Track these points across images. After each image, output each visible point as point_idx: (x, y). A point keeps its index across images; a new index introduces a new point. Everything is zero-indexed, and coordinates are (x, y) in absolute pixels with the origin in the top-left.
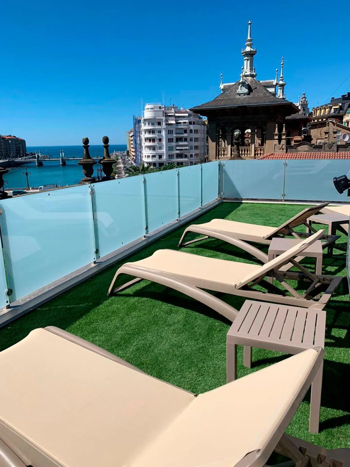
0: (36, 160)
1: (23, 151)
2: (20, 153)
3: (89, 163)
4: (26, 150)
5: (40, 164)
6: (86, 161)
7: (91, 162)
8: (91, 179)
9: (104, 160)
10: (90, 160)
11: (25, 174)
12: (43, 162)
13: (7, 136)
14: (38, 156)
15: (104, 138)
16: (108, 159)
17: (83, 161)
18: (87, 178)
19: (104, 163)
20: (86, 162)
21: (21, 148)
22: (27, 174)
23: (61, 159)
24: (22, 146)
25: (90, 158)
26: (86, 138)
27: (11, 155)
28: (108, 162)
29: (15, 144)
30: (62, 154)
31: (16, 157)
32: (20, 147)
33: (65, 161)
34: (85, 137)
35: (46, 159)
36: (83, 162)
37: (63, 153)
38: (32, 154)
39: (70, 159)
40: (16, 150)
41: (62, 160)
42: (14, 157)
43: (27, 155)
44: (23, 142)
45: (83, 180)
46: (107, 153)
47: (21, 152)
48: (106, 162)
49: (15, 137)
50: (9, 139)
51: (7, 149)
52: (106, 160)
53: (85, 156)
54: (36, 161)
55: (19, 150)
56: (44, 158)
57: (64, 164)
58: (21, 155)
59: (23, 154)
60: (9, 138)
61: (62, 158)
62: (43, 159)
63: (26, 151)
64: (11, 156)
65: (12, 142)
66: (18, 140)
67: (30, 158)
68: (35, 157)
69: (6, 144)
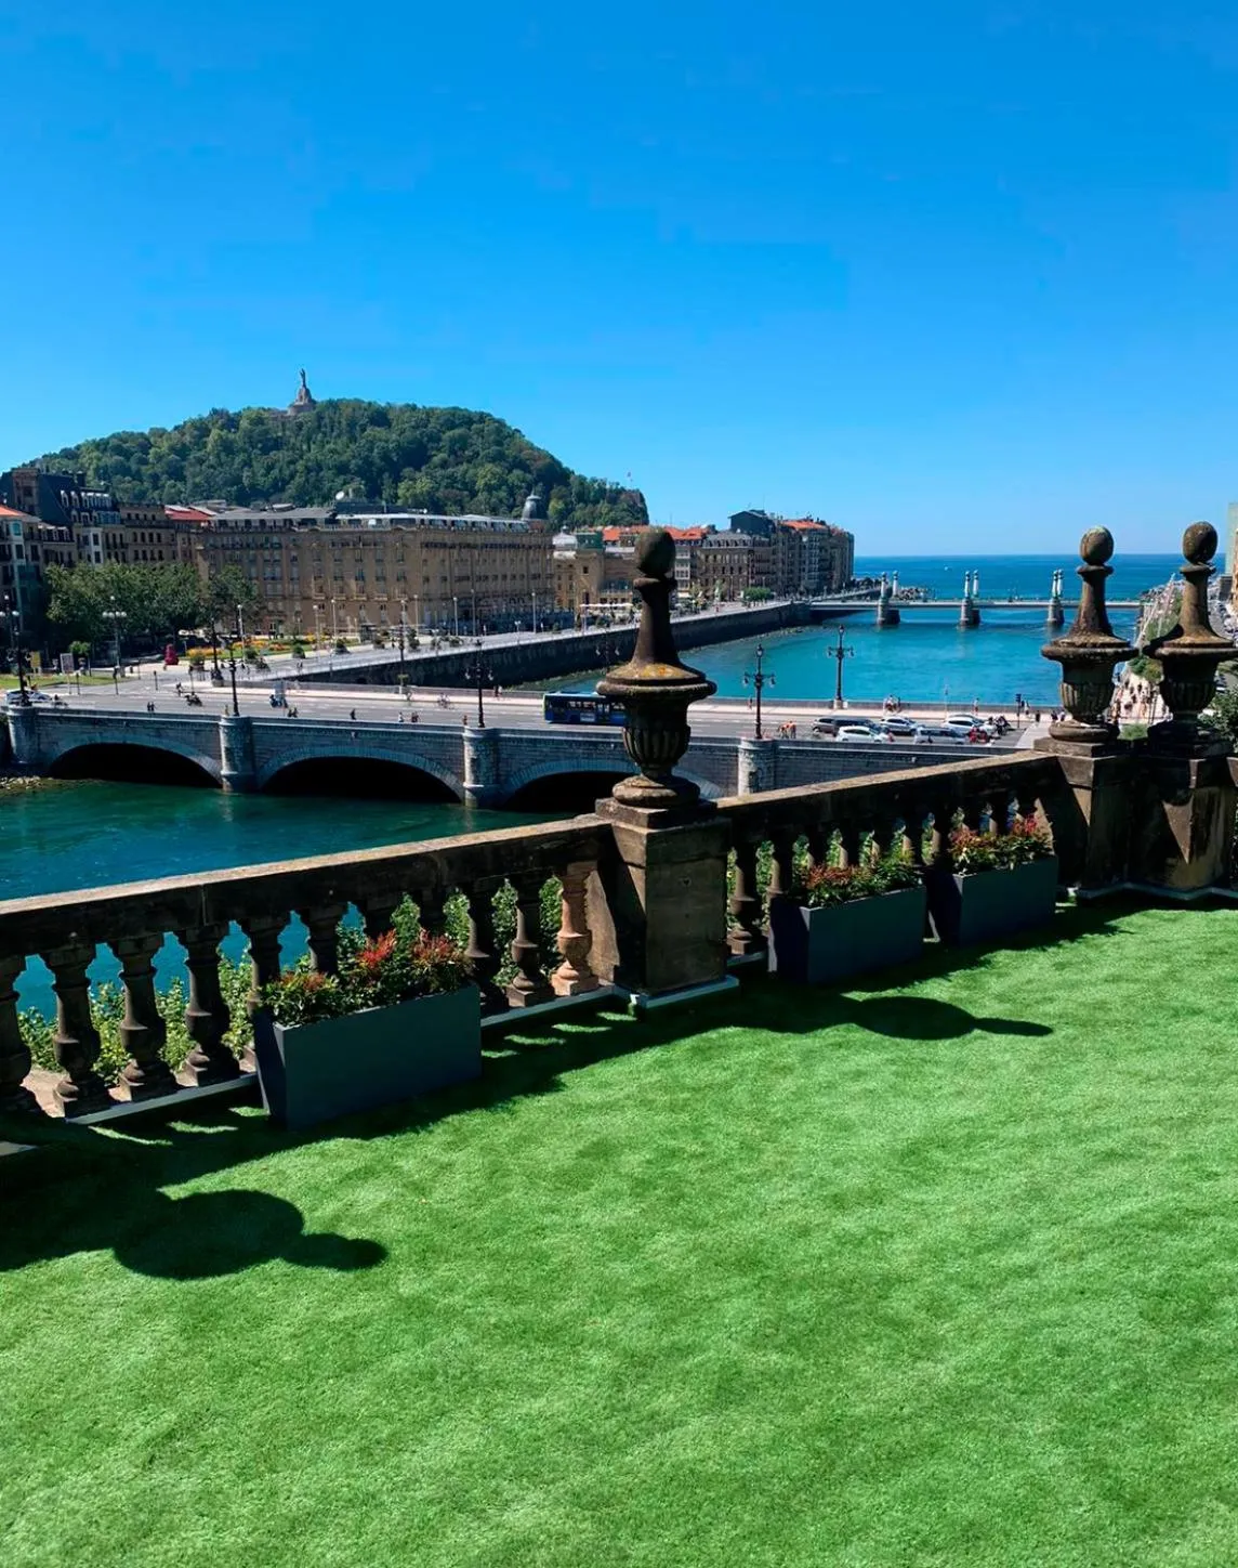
0: (879, 602)
1: (843, 573)
2: (832, 577)
3: (1096, 654)
4: (851, 567)
5: (892, 619)
6: (1084, 645)
7: (1109, 650)
8: (1096, 729)
9: (1177, 641)
10: (1108, 639)
11: (835, 653)
12: (901, 611)
13: (800, 521)
14: (889, 592)
15: (1194, 534)
16: (1198, 640)
17: (1072, 645)
18: (1076, 723)
19: (1173, 655)
20: (1082, 650)
21: (837, 563)
22: (840, 654)
23: (963, 602)
24: (842, 555)
25: (1106, 629)
26: (1102, 531)
27: (803, 583)
28: (1196, 651)
29: (821, 549)
30: (971, 586)
31: (817, 592)
32: (833, 558)
33: (977, 612)
34: (1098, 528)
35: (912, 603)
36: (1071, 649)
37: (975, 582)
38: (869, 582)
39: (996, 603)
40: (819, 570)
41: (970, 605)
42: (808, 592)
43: (852, 585)
44: (846, 541)
45: (1056, 733)
46: (1196, 606)
47: (836, 575)
48: (1187, 650)
49: (823, 523)
50: (804, 530)
51: (792, 564)
52: (1186, 639)
53: (1082, 620)
54: (879, 609)
55: (830, 568)
56: (907, 597)
57: (974, 620)
58: (834, 586)
59: (841, 581)
60: (804, 526)
61: (969, 600)
62: (903, 602)
63: (851, 573)
64: (802, 589)
65: (810, 541)
66: (830, 533)
67: (860, 597)
68: (879, 593)
69: (791, 548)
